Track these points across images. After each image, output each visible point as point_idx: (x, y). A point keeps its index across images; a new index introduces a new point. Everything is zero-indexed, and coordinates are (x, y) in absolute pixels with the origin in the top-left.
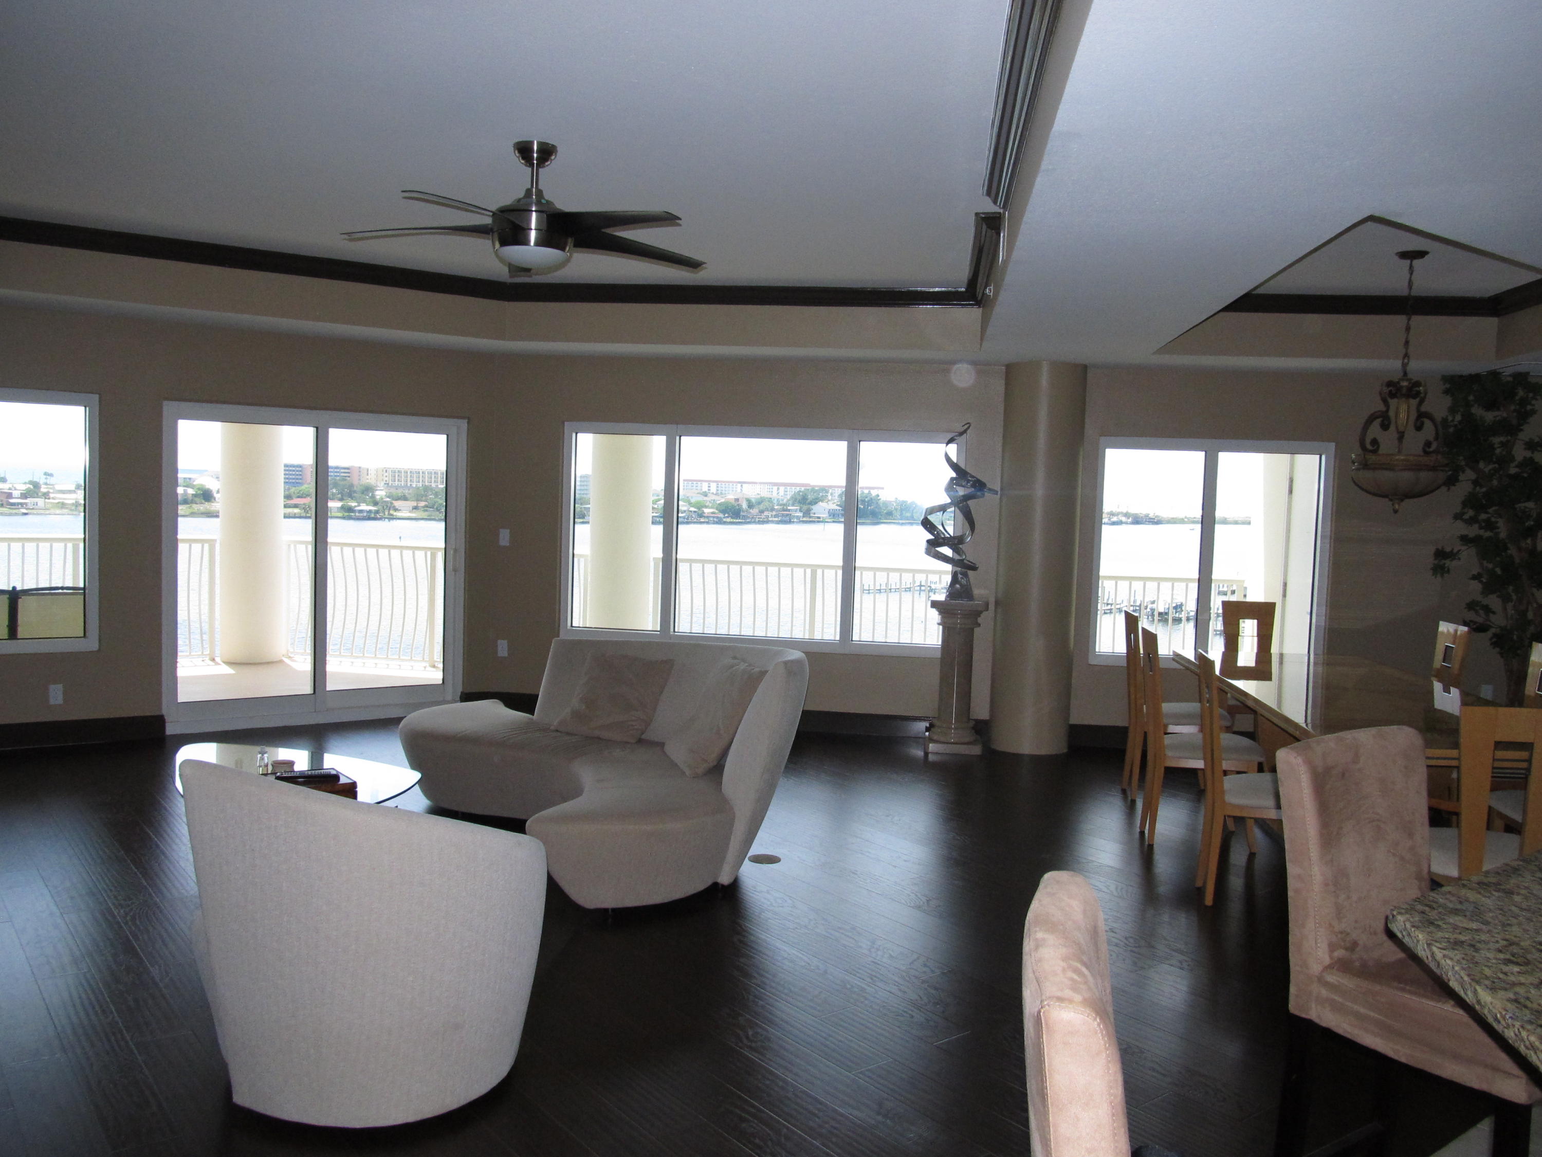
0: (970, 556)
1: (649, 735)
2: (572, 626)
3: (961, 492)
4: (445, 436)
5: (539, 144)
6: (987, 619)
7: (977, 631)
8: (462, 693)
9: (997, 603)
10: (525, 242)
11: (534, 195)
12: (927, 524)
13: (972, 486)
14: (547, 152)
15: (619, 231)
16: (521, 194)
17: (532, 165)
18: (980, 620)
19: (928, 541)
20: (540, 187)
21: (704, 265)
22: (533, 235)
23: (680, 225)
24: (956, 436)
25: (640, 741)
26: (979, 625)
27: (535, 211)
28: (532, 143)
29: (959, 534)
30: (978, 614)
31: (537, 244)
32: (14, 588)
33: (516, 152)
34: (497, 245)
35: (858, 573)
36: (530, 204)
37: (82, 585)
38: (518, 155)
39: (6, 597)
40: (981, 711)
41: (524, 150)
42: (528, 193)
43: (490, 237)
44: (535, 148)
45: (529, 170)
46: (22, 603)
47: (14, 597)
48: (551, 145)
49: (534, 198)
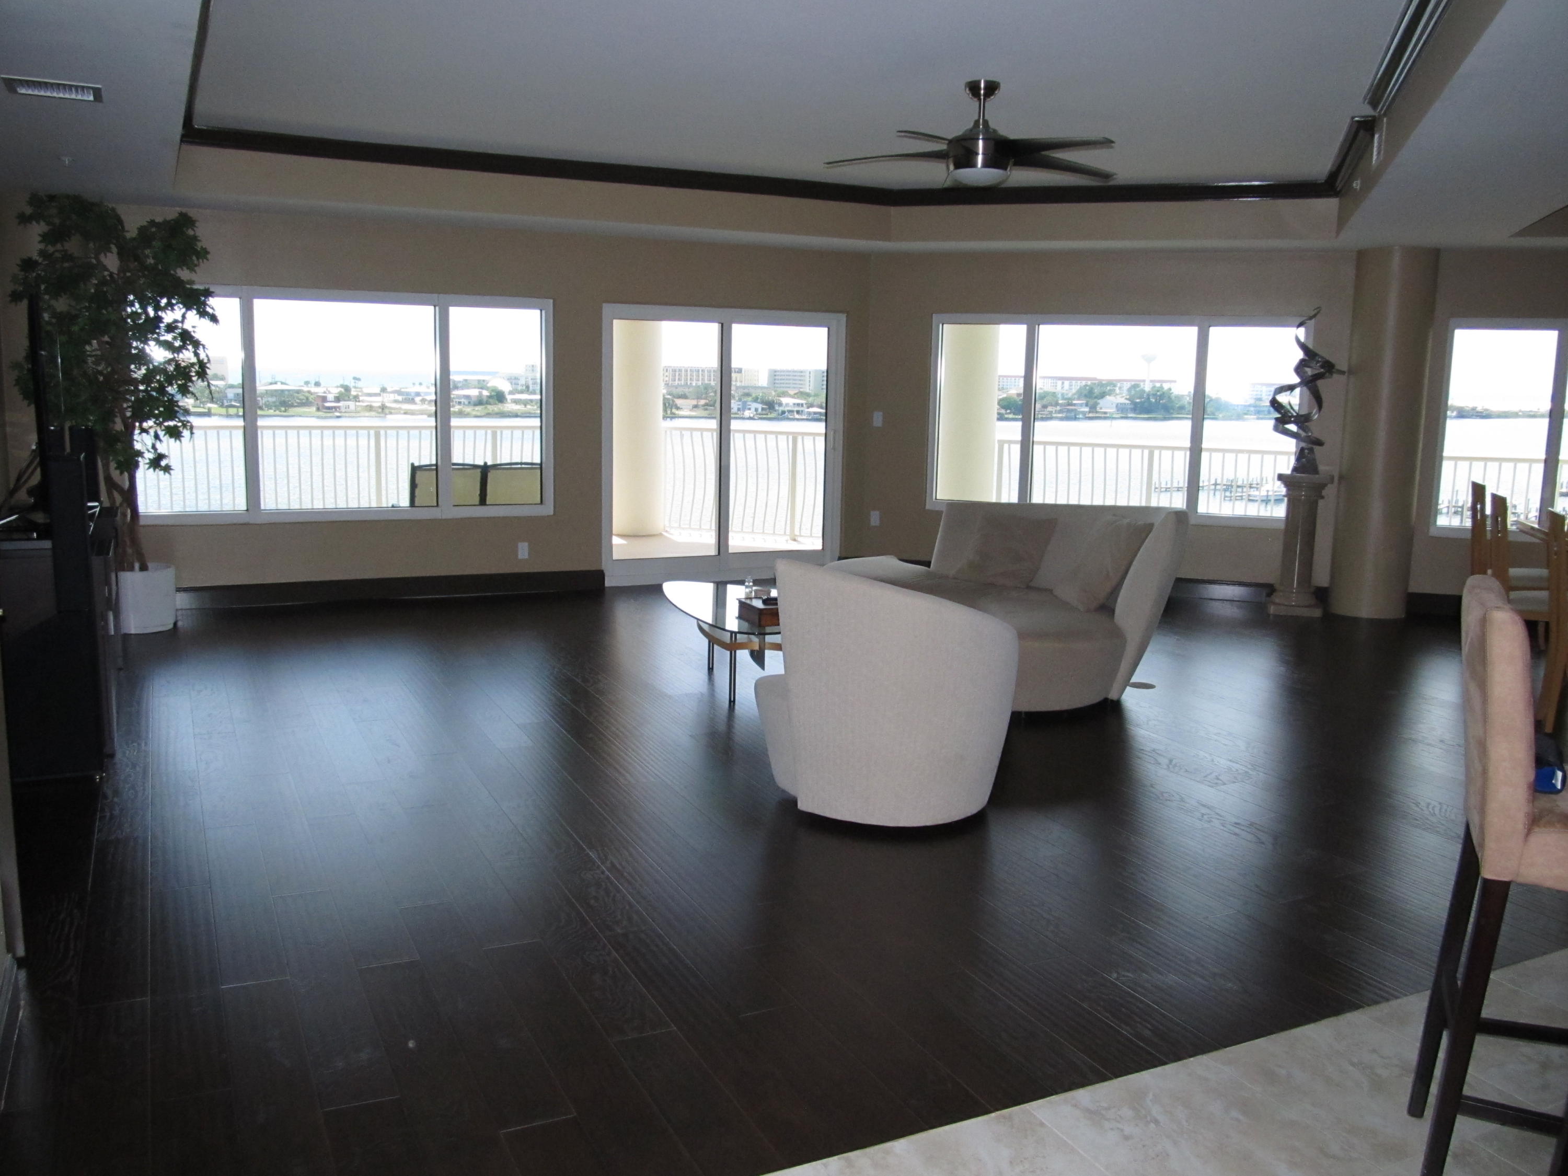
0: (1316, 433)
1: (1037, 582)
2: (936, 499)
3: (1309, 372)
4: (826, 329)
5: (987, 82)
6: (1330, 492)
7: (1321, 503)
8: (840, 554)
9: (1341, 477)
10: (974, 165)
11: (982, 126)
12: (1275, 404)
13: (1322, 367)
14: (992, 88)
16: (972, 124)
17: (980, 100)
18: (1324, 493)
19: (1277, 419)
20: (986, 118)
22: (980, 159)
23: (1112, 147)
24: (1307, 320)
25: (1029, 588)
26: (1323, 497)
27: (982, 139)
28: (979, 82)
29: (1303, 412)
30: (1323, 486)
31: (986, 164)
32: (486, 463)
33: (967, 89)
34: (952, 167)
36: (979, 135)
38: (968, 92)
39: (479, 471)
40: (1321, 577)
41: (973, 88)
42: (977, 123)
43: (945, 161)
44: (982, 85)
45: (977, 104)
46: (491, 476)
47: (485, 471)
48: (995, 82)
49: (981, 127)
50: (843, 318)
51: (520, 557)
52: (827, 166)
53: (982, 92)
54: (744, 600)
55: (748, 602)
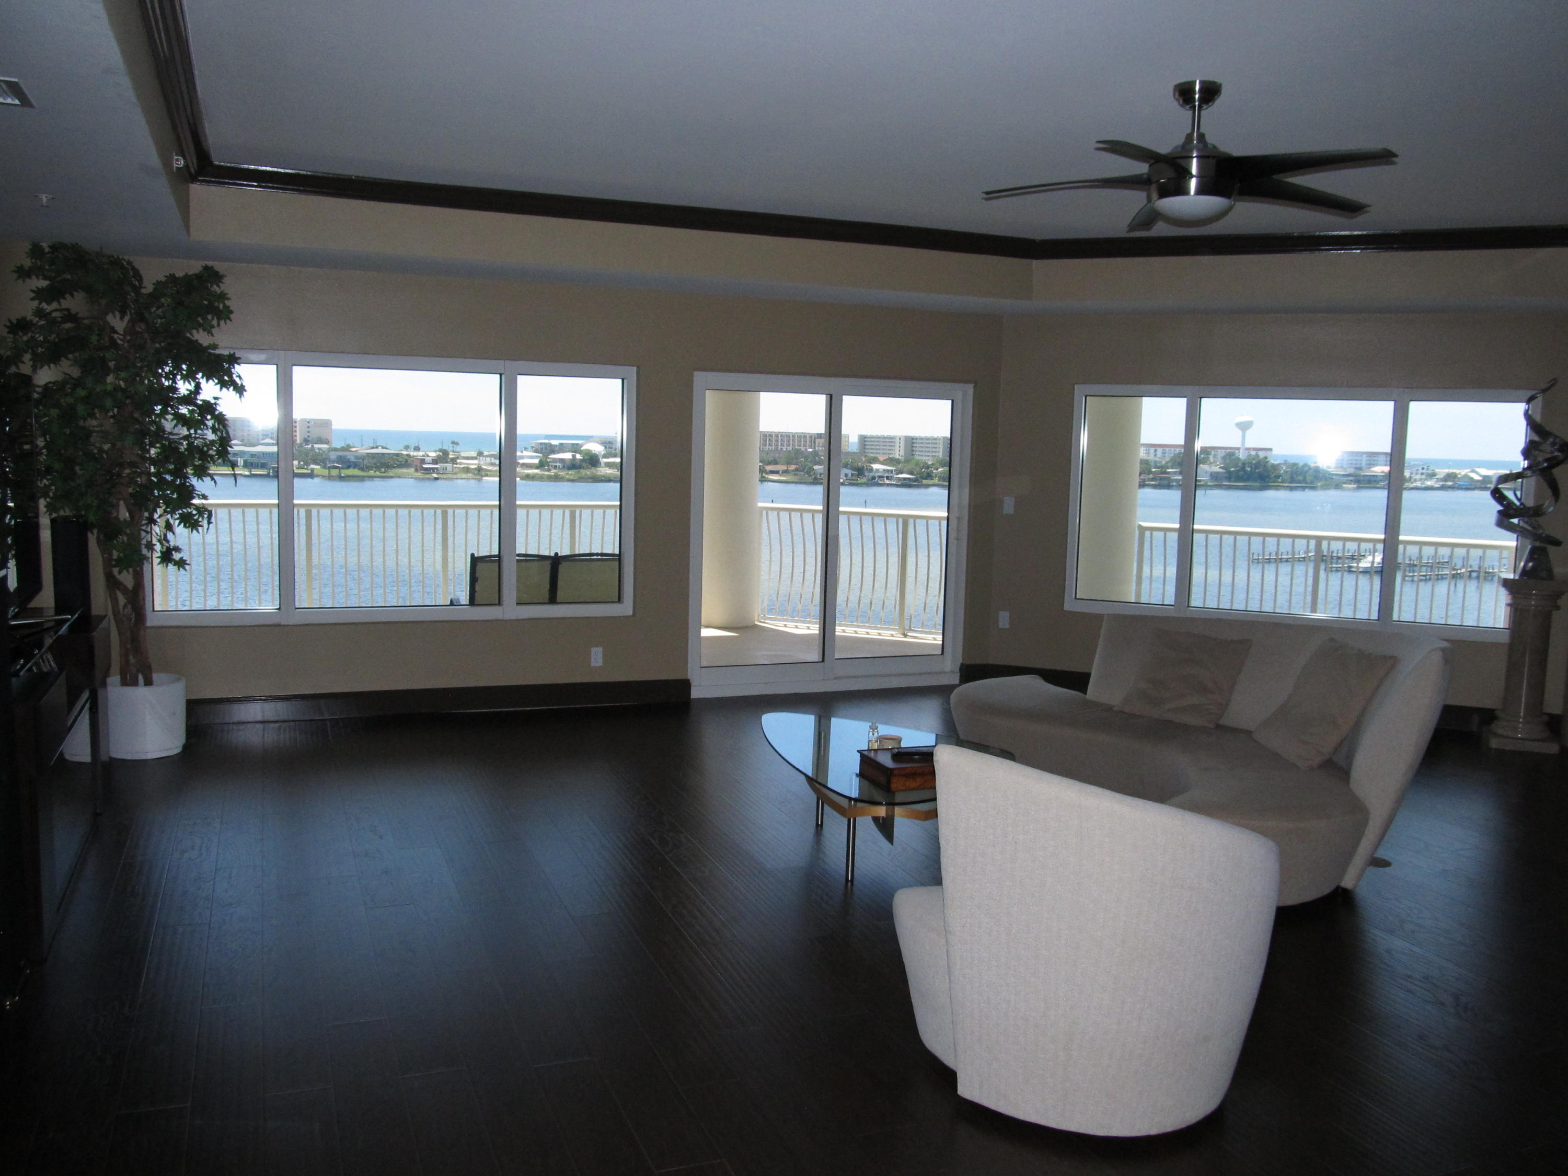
1: (1224, 721)
2: (1075, 598)
4: (949, 402)
5: (1202, 83)
7: (1556, 615)
8: (962, 665)
10: (1183, 191)
12: (1497, 495)
14: (1211, 92)
15: (1291, 177)
16: (1179, 140)
17: (1194, 108)
18: (1560, 602)
20: (1202, 132)
21: (1365, 209)
22: (1193, 183)
25: (1218, 727)
26: (1558, 608)
27: (1196, 158)
28: (1195, 82)
30: (1559, 595)
31: (1200, 191)
32: (556, 554)
33: (1177, 94)
34: (1155, 195)
35: (1401, 547)
36: (1191, 151)
37: (617, 552)
38: (1178, 98)
39: (549, 562)
40: (1555, 703)
41: (1184, 93)
42: (1189, 137)
43: (1147, 187)
44: (1197, 88)
45: (1191, 112)
46: (563, 568)
47: (556, 561)
48: (1215, 83)
49: (1195, 142)
50: (970, 389)
51: (593, 664)
52: (985, 196)
53: (1197, 96)
54: (866, 753)
55: (872, 754)
